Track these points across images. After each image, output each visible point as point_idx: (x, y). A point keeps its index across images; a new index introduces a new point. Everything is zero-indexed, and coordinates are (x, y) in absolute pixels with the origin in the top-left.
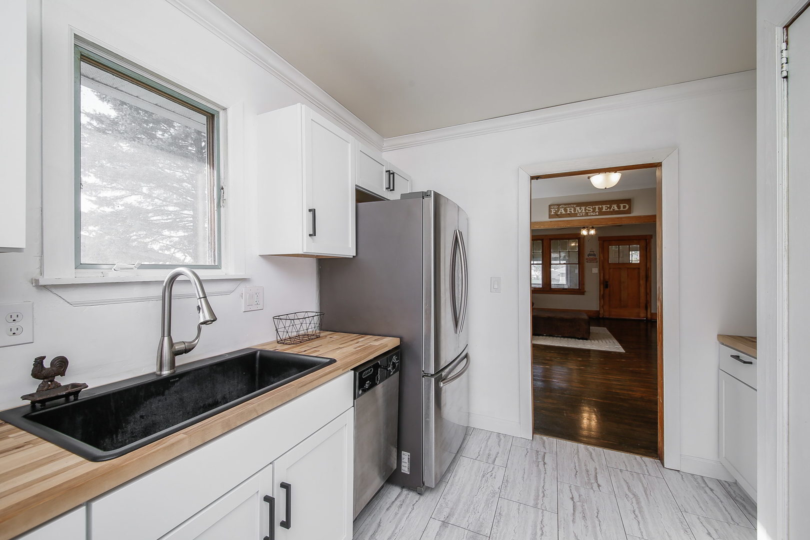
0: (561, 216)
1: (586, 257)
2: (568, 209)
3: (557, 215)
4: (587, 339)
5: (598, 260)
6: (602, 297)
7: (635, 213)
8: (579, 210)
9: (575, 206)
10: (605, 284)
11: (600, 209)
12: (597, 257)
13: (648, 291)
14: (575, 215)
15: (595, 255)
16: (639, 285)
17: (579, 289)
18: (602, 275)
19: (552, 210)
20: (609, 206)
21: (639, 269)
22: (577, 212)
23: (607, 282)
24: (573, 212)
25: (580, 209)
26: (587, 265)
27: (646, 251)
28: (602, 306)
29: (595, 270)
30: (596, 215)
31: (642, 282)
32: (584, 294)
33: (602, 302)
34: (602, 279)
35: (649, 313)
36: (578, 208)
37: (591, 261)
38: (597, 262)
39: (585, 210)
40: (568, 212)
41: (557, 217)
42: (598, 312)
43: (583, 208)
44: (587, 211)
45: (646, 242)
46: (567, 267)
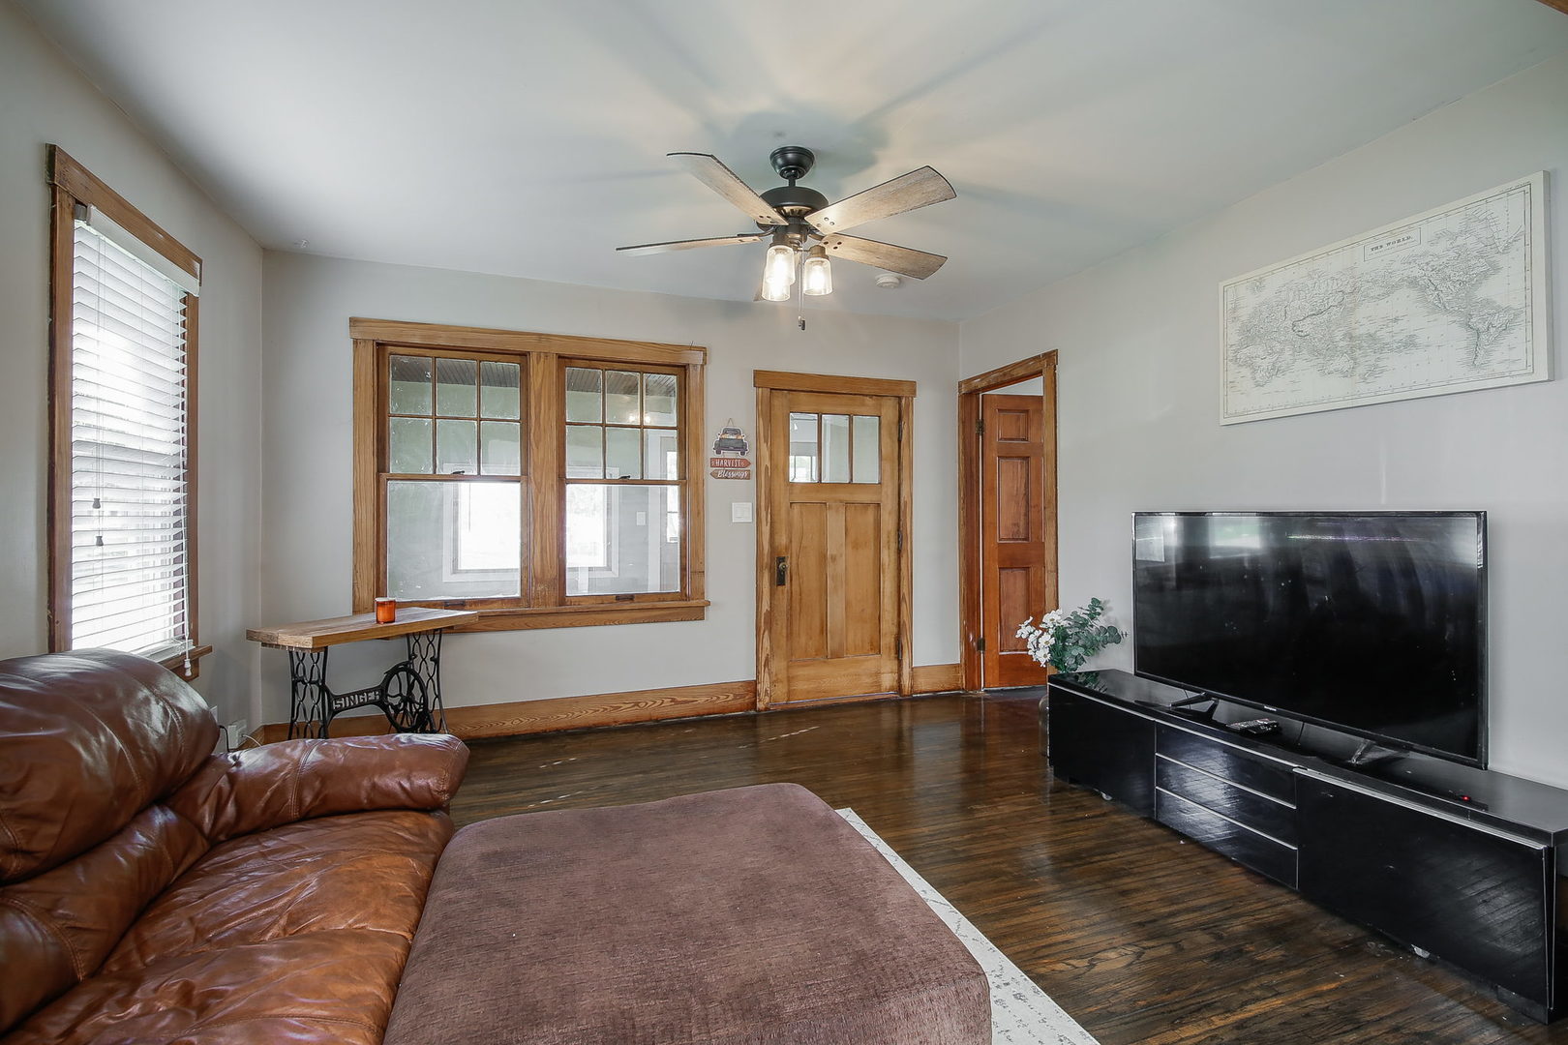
5: (752, 468)
6: (765, 623)
10: (776, 570)
12: (751, 456)
13: (905, 590)
17: (683, 596)
18: (766, 529)
23: (782, 560)
27: (900, 441)
28: (763, 663)
29: (743, 512)
31: (888, 557)
32: (703, 619)
33: (766, 643)
35: (906, 670)
37: (727, 471)
38: (748, 478)
42: (752, 687)
45: (900, 404)
46: (609, 493)
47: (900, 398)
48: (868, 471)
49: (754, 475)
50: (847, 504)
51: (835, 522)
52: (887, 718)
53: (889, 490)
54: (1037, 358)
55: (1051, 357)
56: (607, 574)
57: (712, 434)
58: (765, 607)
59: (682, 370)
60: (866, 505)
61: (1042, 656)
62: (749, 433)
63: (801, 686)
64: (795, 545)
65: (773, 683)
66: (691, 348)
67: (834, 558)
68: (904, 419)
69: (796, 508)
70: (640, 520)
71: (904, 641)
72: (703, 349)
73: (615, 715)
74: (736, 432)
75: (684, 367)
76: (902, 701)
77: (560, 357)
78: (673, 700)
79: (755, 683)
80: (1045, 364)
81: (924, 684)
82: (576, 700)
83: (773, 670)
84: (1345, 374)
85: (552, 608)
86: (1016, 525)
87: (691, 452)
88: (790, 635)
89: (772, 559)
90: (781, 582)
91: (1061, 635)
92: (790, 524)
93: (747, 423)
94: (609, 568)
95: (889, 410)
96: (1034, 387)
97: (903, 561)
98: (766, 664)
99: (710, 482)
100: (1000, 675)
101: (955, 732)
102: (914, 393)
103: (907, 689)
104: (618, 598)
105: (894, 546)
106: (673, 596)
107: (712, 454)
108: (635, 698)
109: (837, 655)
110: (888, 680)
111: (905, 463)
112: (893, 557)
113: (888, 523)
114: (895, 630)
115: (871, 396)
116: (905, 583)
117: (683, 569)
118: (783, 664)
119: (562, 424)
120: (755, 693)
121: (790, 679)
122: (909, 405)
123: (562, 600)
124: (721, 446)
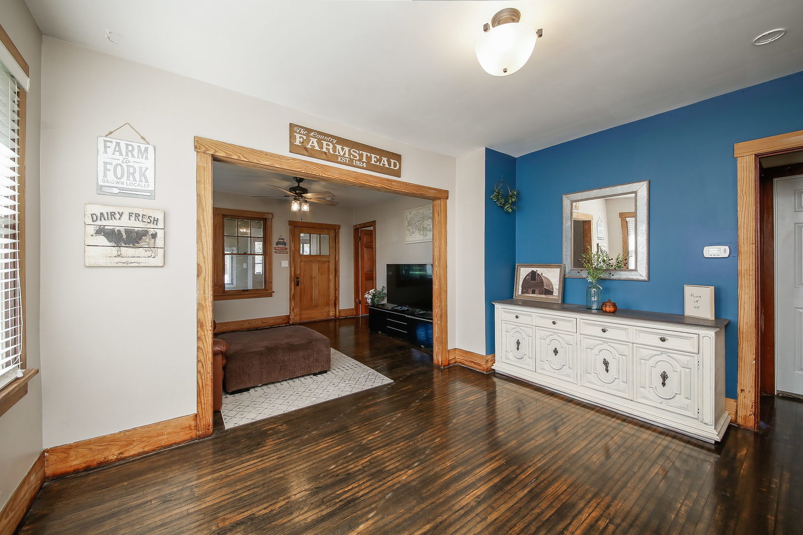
0: (311, 153)
1: (274, 245)
2: (325, 143)
3: (306, 149)
4: (325, 372)
5: (288, 250)
6: (292, 298)
7: (404, 178)
8: (340, 151)
9: (335, 141)
10: (296, 281)
11: (369, 159)
12: (288, 246)
13: (337, 287)
14: (333, 158)
15: (285, 244)
16: (329, 280)
17: (265, 289)
18: (293, 269)
19: (298, 136)
20: (378, 157)
21: (329, 262)
22: (337, 153)
23: (298, 278)
24: (331, 151)
25: (343, 149)
26: (276, 257)
28: (292, 309)
29: (285, 264)
30: (363, 168)
31: (332, 277)
32: (272, 296)
33: (293, 304)
34: (293, 274)
35: (337, 311)
36: (339, 147)
39: (350, 154)
40: (324, 150)
41: (305, 152)
42: (288, 317)
43: (346, 149)
44: (352, 157)
47: (335, 230)
48: (326, 251)
49: (289, 252)
50: (319, 261)
51: (315, 267)
52: (332, 324)
53: (332, 257)
54: (371, 222)
55: (374, 222)
56: (232, 286)
57: (275, 240)
58: (293, 293)
59: (265, 220)
60: (325, 262)
61: (369, 301)
62: (287, 240)
63: (304, 316)
64: (302, 274)
65: (295, 316)
66: (268, 213)
67: (315, 277)
68: (337, 236)
69: (303, 263)
70: (245, 266)
71: (337, 302)
72: (272, 214)
73: (242, 327)
74: (283, 239)
75: (266, 219)
76: (336, 320)
77: (223, 215)
78: (262, 322)
79: (289, 316)
80: (373, 224)
81: (343, 314)
82: (229, 323)
83: (295, 312)
84: (423, 235)
85: (220, 294)
86: (370, 267)
87: (268, 245)
88: (301, 301)
89: (294, 277)
90: (298, 285)
91: (374, 296)
92: (301, 267)
93: (287, 237)
94: (232, 284)
95: (332, 234)
96: (371, 228)
97: (337, 278)
98: (293, 309)
99: (274, 254)
100: (366, 311)
101: (352, 328)
102: (340, 228)
103: (337, 316)
104: (243, 290)
105: (334, 274)
106: (262, 290)
107: (275, 246)
108: (249, 321)
109: (316, 306)
110: (332, 314)
111: (337, 249)
112: (334, 276)
113: (332, 267)
114: (334, 299)
115: (326, 229)
116: (337, 285)
117: (265, 281)
118: (299, 310)
119: (223, 236)
120: (289, 319)
121: (301, 314)
122: (338, 232)
123: (224, 291)
124: (278, 243)
